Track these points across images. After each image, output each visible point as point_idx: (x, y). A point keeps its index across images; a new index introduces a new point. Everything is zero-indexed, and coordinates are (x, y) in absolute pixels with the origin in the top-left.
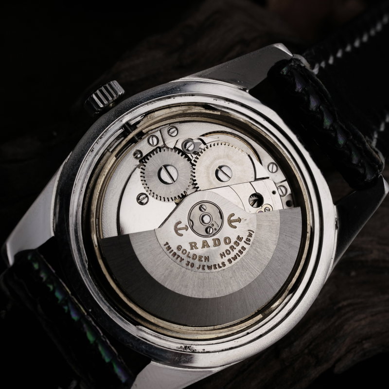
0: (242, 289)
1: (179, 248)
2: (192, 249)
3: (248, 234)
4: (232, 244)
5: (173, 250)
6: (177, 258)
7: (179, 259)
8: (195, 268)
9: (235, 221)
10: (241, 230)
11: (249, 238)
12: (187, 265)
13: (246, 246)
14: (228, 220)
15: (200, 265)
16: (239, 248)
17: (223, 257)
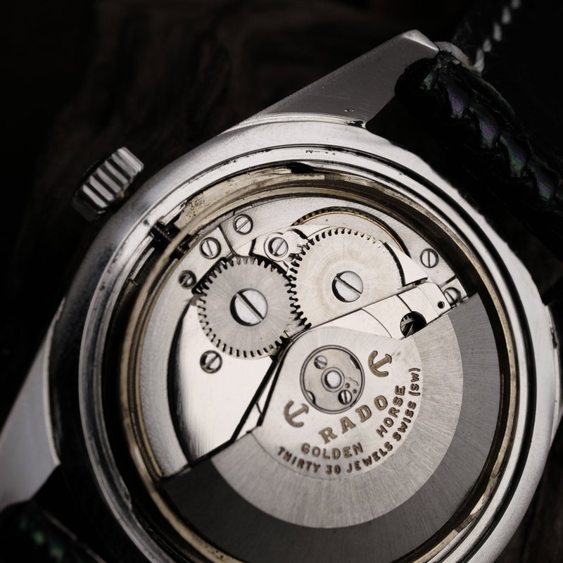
0: (433, 477)
1: (305, 448)
2: (327, 441)
3: (411, 377)
4: (391, 405)
5: (295, 458)
6: (308, 468)
7: (312, 468)
8: (344, 473)
9: (382, 363)
10: (398, 375)
11: (415, 383)
12: (329, 472)
13: (414, 399)
14: (370, 366)
15: (350, 465)
16: (405, 407)
17: (384, 433)
